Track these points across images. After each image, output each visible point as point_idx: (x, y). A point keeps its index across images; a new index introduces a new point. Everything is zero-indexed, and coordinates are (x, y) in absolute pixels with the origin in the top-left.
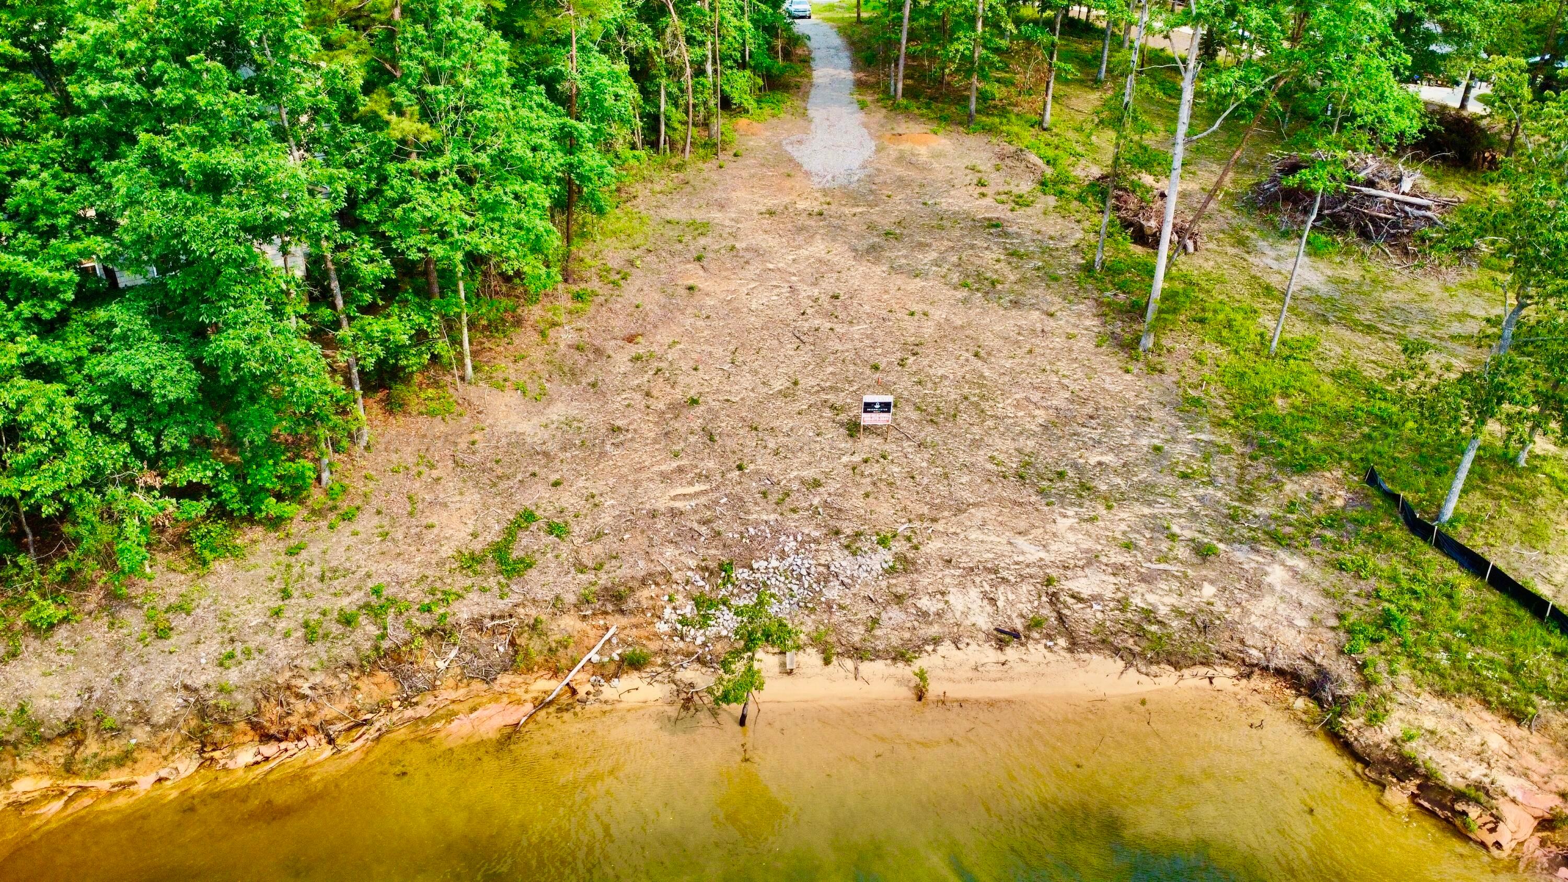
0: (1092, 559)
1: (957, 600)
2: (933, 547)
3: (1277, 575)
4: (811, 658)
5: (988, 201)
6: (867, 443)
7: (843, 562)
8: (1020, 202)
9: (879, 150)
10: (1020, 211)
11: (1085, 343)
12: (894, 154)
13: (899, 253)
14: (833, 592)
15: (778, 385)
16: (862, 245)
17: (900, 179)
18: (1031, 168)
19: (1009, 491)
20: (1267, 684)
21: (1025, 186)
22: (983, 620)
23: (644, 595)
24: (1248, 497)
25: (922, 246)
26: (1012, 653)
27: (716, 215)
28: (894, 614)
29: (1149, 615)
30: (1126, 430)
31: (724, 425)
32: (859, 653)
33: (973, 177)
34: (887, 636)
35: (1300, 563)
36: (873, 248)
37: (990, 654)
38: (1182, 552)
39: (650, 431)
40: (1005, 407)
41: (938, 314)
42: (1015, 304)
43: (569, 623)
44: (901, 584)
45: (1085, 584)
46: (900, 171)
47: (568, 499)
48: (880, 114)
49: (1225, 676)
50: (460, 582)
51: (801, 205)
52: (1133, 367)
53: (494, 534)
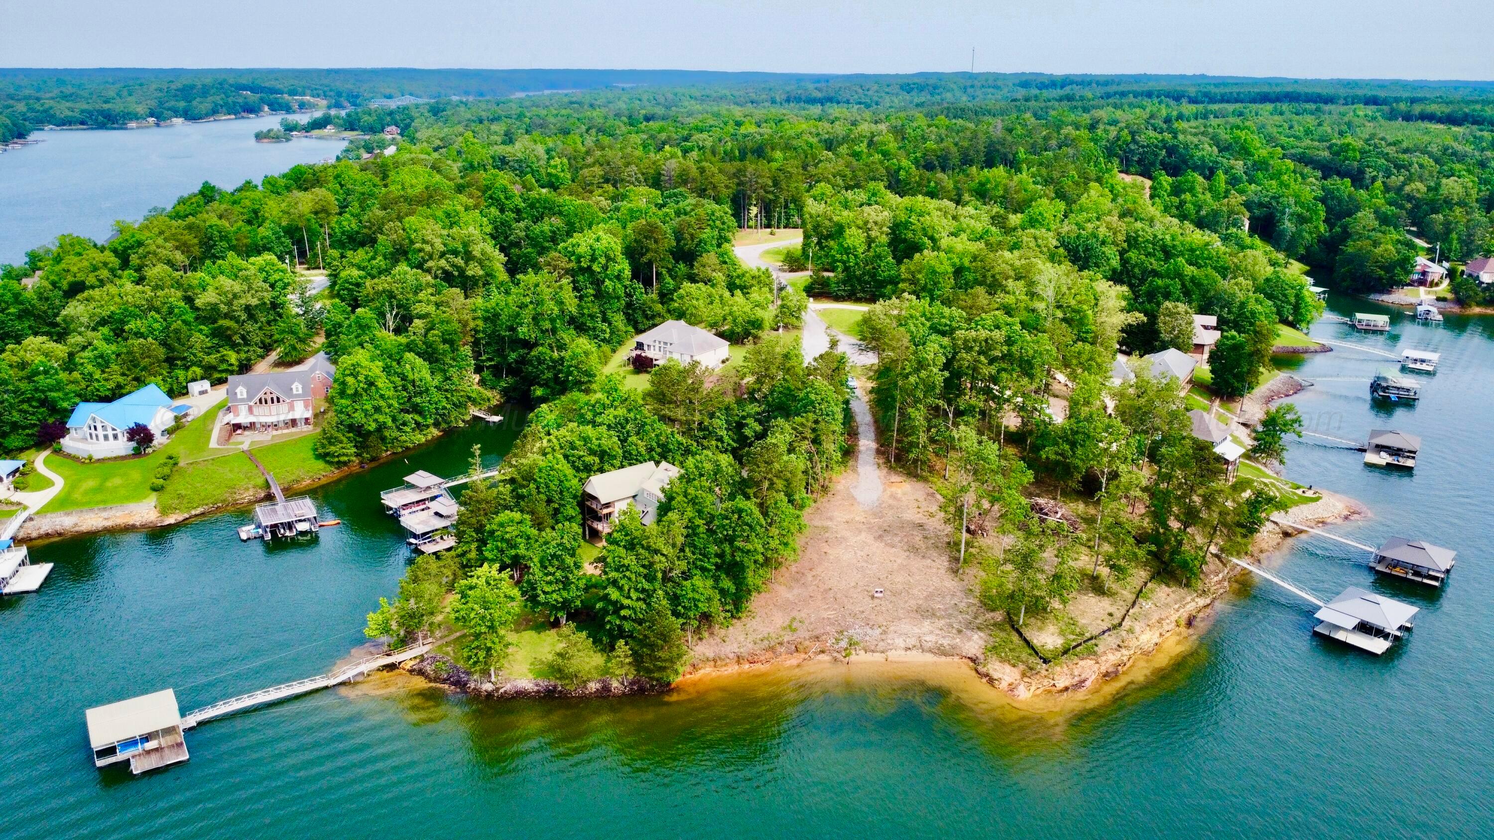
0: (932, 632)
1: (897, 641)
2: (892, 628)
3: (976, 637)
4: (863, 652)
5: (920, 515)
6: (876, 601)
7: (870, 631)
8: (932, 515)
9: (884, 491)
10: (931, 519)
11: (943, 571)
12: (889, 493)
13: (888, 538)
14: (867, 638)
15: (853, 584)
16: (877, 534)
17: (890, 506)
18: (937, 500)
19: (913, 615)
20: (967, 661)
21: (934, 508)
22: (903, 645)
23: (824, 637)
24: (976, 618)
25: (896, 534)
26: (909, 652)
27: (829, 523)
28: (881, 644)
29: (942, 645)
30: (948, 598)
31: (839, 596)
32: (873, 651)
33: (916, 504)
34: (879, 648)
35: (982, 634)
36: (880, 536)
37: (903, 652)
38: (954, 631)
39: (820, 597)
40: (915, 592)
41: (899, 561)
42: (923, 557)
43: (807, 643)
44: (884, 637)
45: (927, 638)
46: (891, 502)
47: (803, 615)
48: (885, 471)
49: (956, 659)
50: (782, 633)
51: (857, 519)
52: (956, 579)
53: (787, 623)
